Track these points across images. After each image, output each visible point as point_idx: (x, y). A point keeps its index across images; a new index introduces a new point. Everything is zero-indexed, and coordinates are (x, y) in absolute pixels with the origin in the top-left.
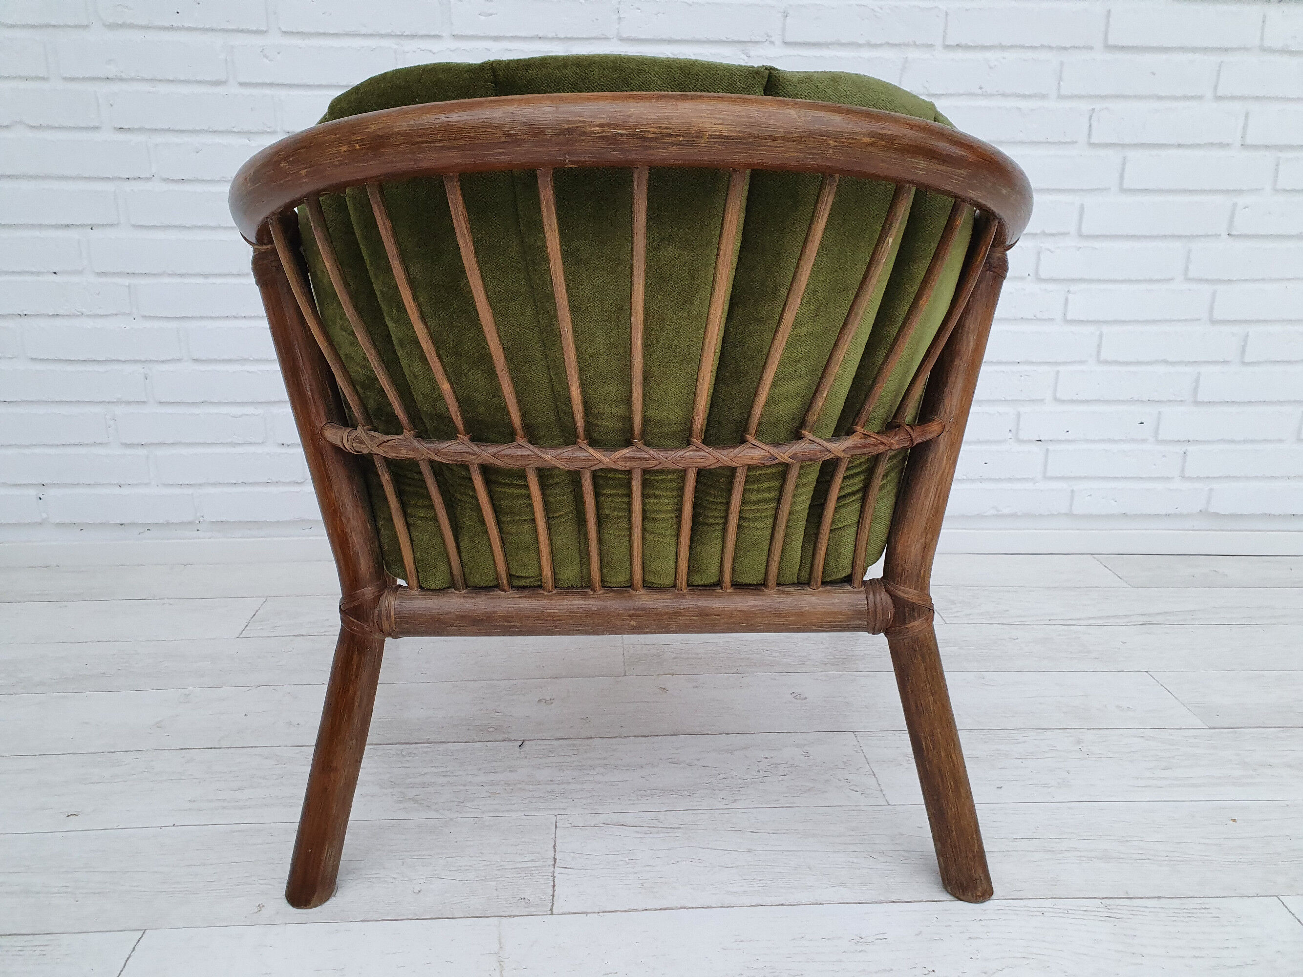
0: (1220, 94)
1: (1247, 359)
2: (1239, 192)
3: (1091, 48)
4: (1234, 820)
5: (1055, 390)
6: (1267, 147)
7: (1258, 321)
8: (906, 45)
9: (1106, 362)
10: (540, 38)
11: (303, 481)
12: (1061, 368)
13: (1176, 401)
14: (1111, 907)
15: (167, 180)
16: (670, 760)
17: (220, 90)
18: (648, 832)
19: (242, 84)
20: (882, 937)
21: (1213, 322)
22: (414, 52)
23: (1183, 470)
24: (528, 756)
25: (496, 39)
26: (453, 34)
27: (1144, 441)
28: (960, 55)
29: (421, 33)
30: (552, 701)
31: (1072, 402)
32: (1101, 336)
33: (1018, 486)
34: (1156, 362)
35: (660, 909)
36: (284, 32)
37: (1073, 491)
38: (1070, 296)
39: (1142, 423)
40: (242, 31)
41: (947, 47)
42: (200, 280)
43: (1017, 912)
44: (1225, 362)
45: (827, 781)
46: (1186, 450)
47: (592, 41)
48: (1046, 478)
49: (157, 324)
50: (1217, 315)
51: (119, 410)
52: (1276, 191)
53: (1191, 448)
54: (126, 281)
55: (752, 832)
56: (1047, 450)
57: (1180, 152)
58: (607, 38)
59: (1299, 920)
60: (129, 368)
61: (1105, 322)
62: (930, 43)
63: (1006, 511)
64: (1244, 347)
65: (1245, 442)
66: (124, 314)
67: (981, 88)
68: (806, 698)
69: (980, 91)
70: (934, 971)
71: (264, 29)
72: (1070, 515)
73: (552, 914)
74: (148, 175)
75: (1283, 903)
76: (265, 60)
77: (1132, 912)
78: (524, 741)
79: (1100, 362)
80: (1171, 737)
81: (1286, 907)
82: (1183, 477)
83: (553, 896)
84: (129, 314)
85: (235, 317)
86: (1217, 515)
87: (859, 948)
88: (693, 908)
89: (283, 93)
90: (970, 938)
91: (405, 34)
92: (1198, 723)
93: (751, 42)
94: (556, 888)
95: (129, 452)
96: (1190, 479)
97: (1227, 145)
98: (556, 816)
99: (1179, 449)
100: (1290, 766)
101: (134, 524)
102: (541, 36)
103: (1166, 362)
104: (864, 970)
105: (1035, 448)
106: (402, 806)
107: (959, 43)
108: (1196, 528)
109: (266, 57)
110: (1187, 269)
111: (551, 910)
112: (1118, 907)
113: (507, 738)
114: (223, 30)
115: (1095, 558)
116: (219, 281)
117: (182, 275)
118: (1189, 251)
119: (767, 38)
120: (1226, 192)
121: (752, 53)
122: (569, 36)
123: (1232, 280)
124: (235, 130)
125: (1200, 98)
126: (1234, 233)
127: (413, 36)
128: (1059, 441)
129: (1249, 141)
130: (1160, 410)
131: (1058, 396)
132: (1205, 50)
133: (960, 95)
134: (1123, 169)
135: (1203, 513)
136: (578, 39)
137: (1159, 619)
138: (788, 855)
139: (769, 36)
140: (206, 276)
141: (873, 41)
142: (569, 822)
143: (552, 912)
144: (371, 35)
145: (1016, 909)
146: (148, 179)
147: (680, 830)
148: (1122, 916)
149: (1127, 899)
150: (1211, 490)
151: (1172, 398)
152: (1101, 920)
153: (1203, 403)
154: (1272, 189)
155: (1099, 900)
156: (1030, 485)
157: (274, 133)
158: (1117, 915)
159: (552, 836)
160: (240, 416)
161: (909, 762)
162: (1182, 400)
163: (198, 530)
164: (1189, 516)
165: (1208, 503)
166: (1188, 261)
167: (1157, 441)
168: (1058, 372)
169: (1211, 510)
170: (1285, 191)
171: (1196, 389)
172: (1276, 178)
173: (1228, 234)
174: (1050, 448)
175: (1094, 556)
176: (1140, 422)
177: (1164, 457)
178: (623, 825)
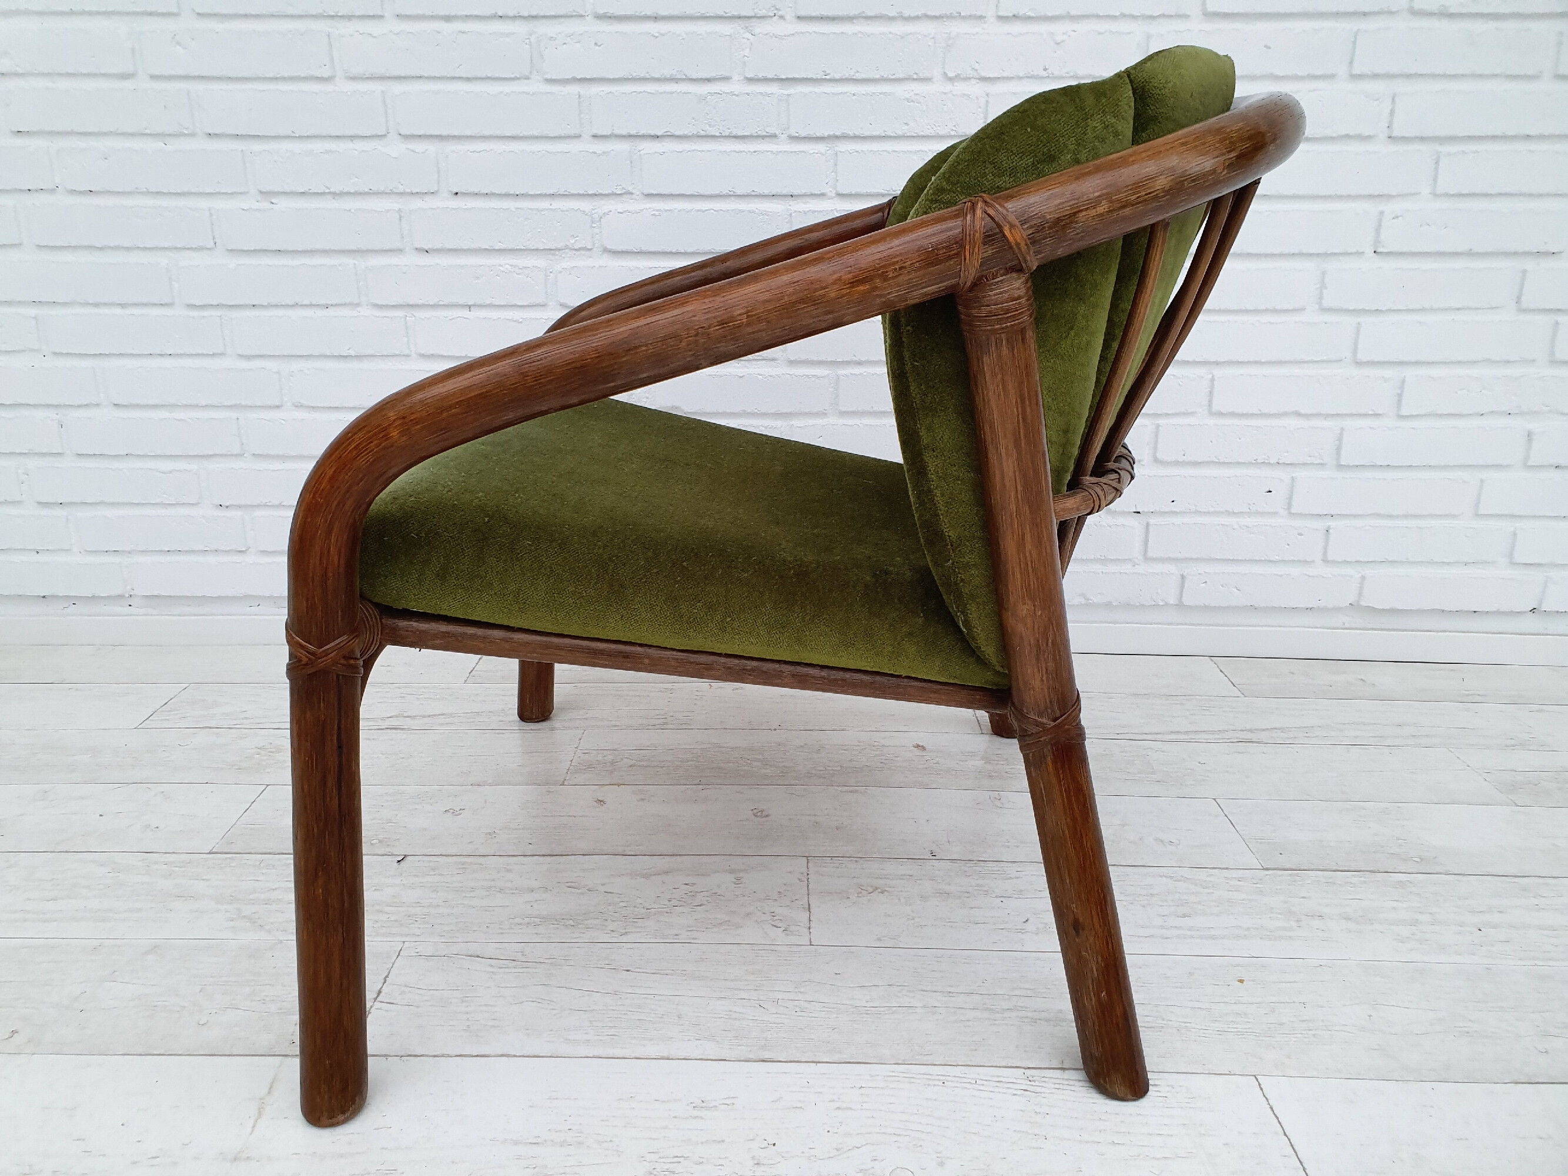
0: (1357, 71)
1: (1404, 412)
2: (1389, 197)
3: (1186, 16)
4: (1241, 981)
5: (1155, 449)
6: (1422, 139)
7: (1418, 363)
8: (950, 17)
9: (1221, 414)
10: (501, 17)
11: (244, 549)
12: (1161, 421)
13: (1313, 464)
14: (1034, 1078)
15: (73, 192)
16: (569, 885)
17: (128, 84)
18: (504, 966)
19: (154, 77)
20: (727, 1101)
21: (1359, 364)
22: (352, 35)
23: (1325, 553)
24: (403, 875)
25: (448, 19)
26: (397, 13)
27: (1275, 514)
28: (1018, 27)
29: (357, 14)
30: (461, 811)
31: (1177, 463)
32: (1213, 380)
33: (1113, 569)
34: (1285, 414)
35: (477, 1056)
36: (198, 14)
37: (1183, 576)
39: (1270, 492)
40: (151, 14)
41: (1001, 18)
42: (118, 311)
43: (913, 1080)
44: (1377, 415)
45: (748, 914)
46: (1329, 527)
47: (562, 20)
48: (1147, 559)
49: (70, 362)
50: (1362, 356)
51: (32, 463)
52: (1435, 195)
53: (1332, 523)
54: (32, 311)
55: (628, 971)
56: (1148, 525)
58: (581, 16)
59: (1271, 1108)
60: (40, 414)
61: (1217, 363)
62: (979, 13)
63: (1096, 600)
64: (1400, 395)
65: (1406, 516)
66: (33, 350)
67: (1045, 69)
68: (767, 816)
69: (1045, 74)
70: (774, 1145)
71: (175, 10)
72: (1180, 606)
74: (51, 187)
75: (1260, 1085)
76: (178, 47)
77: (1057, 1086)
78: (405, 856)
79: (1212, 414)
80: (1209, 879)
81: (1262, 1089)
82: (1325, 560)
84: (38, 351)
85: (161, 355)
86: (1372, 610)
87: (695, 1113)
88: (515, 1056)
89: (200, 87)
90: (838, 1108)
91: (339, 14)
92: (1251, 862)
93: (755, 17)
95: (45, 512)
96: (1334, 563)
97: (1368, 138)
98: (404, 942)
99: (1321, 524)
100: (1348, 918)
101: (54, 597)
102: (500, 14)
103: (1298, 414)
104: (689, 1140)
105: (1133, 522)
106: (231, 924)
107: (1016, 13)
108: (1347, 625)
109: (178, 43)
110: (1321, 298)
112: (1044, 1079)
114: (128, 14)
115: (1212, 661)
117: (96, 305)
118: (1324, 273)
119: (775, 12)
120: (1371, 197)
121: (757, 30)
122: (534, 13)
123: (1381, 311)
124: (148, 131)
125: (1331, 77)
126: (1379, 250)
127: (350, 17)
128: (1163, 514)
129: (1396, 133)
130: (1294, 475)
131: (1159, 455)
132: (1337, 15)
133: (1020, 78)
135: (1354, 607)
136: (544, 17)
137: (1262, 736)
138: (660, 1000)
139: (777, 9)
140: (123, 306)
141: (906, 14)
142: (417, 950)
144: (300, 17)
145: (914, 1076)
146: (52, 191)
147: (543, 965)
148: (1043, 1090)
149: (1059, 1071)
150: (1363, 578)
151: (1309, 460)
152: (1014, 1095)
153: (1348, 466)
154: (1431, 193)
155: (1024, 1070)
156: (1127, 568)
157: (193, 135)
158: (1038, 1089)
159: (388, 966)
160: (170, 472)
161: (860, 895)
162: (1321, 461)
163: (130, 605)
164: (1337, 610)
165: (1360, 594)
166: (1323, 286)
167: (1290, 513)
168: (1158, 426)
169: (1363, 603)
170: (1447, 195)
171: (1338, 449)
172: (1435, 180)
173: (1375, 252)
174: (1152, 521)
175: (1212, 658)
176: (1268, 490)
177: (1300, 534)
178: (478, 957)
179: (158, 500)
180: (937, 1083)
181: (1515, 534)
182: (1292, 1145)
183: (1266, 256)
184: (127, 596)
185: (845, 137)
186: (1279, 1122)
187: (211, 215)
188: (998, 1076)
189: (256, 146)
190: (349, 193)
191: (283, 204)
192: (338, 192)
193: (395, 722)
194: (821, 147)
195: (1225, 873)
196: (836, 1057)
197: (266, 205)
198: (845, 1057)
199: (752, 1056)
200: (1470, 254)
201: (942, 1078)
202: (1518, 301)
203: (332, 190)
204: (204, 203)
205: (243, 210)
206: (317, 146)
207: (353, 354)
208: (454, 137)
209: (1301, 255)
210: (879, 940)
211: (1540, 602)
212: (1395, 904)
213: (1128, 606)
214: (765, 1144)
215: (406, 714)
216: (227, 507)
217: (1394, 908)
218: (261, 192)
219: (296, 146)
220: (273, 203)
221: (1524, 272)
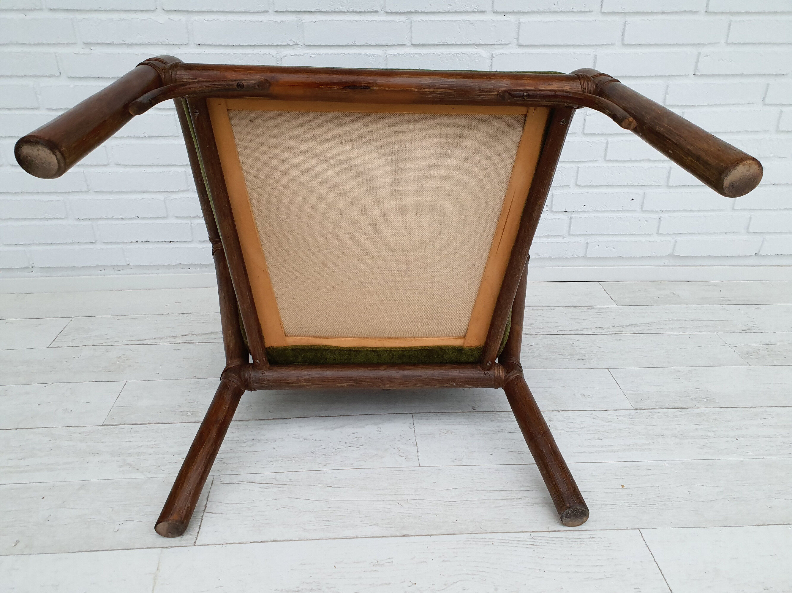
2: (704, 45)
5: (577, 179)
6: (723, 13)
9: (610, 161)
11: (94, 242)
12: (580, 165)
13: (655, 186)
14: (536, 538)
16: (294, 436)
18: (267, 487)
20: (389, 560)
23: (658, 230)
27: (635, 211)
31: (587, 186)
32: (607, 143)
33: (552, 240)
34: (643, 160)
35: (261, 542)
37: (587, 243)
38: (587, 118)
39: (633, 200)
42: (7, 112)
43: (477, 543)
45: (386, 450)
46: (661, 217)
48: (570, 235)
52: (727, 43)
53: (663, 215)
55: (330, 487)
56: (571, 218)
57: (664, 17)
59: (648, 547)
61: (610, 135)
63: (544, 256)
65: (699, 211)
70: (415, 584)
72: (585, 257)
73: (195, 545)
75: (641, 534)
77: (547, 541)
79: (606, 161)
80: (609, 417)
81: (642, 536)
82: (658, 233)
83: (198, 533)
86: (678, 257)
87: (374, 568)
88: (280, 541)
90: (443, 561)
92: (628, 405)
94: (201, 527)
96: (662, 234)
97: (695, 12)
98: (214, 476)
99: (656, 216)
100: (676, 437)
103: (649, 160)
104: (373, 584)
105: (563, 217)
106: (121, 469)
108: (666, 264)
111: (195, 543)
112: (540, 538)
113: (198, 420)
115: (600, 284)
116: (18, 112)
118: (668, 86)
120: (694, 45)
123: (695, 106)
126: (697, 73)
128: (578, 212)
129: (711, 9)
130: (645, 191)
131: (578, 183)
134: (624, 29)
135: (672, 256)
137: (628, 330)
138: (348, 504)
140: (9, 109)
142: (221, 480)
143: (195, 544)
145: (477, 540)
147: (287, 486)
148: (541, 544)
149: (547, 533)
150: (676, 241)
151: (654, 184)
152: (527, 547)
153: (672, 186)
154: (725, 43)
155: (530, 533)
156: (560, 240)
157: (41, 10)
158: (538, 544)
159: (207, 491)
160: (48, 201)
161: (441, 435)
162: (659, 184)
163: (32, 272)
164: (662, 257)
165: (674, 249)
166: (666, 93)
167: (642, 211)
168: (578, 167)
169: (675, 254)
170: (733, 44)
171: (668, 178)
172: (728, 35)
173: (694, 74)
174: (573, 216)
175: (600, 282)
176: (631, 199)
177: (646, 221)
178: (253, 482)
179: (43, 217)
180: (489, 543)
181: (750, 218)
182: (659, 567)
183: (638, 77)
184: (30, 267)
185: (416, 12)
186: (652, 554)
187: (56, 56)
188: (518, 538)
189: (79, 16)
190: (137, 44)
191: (98, 50)
192: (130, 44)
193: (188, 338)
194: (403, 18)
195: (617, 413)
196: (439, 532)
197: (87, 50)
198: (444, 532)
199: (398, 533)
200: (742, 75)
201: (491, 540)
202: (764, 99)
203: (127, 42)
204: (52, 50)
205: (75, 54)
206: (115, 16)
207: (147, 136)
208: (196, 11)
209: (656, 76)
210: (453, 461)
211: (759, 252)
212: (697, 427)
213: (559, 258)
214: (410, 584)
215: (193, 333)
216: (82, 220)
217: (696, 429)
218: (84, 43)
219: (103, 16)
220: (91, 49)
221: (768, 85)
